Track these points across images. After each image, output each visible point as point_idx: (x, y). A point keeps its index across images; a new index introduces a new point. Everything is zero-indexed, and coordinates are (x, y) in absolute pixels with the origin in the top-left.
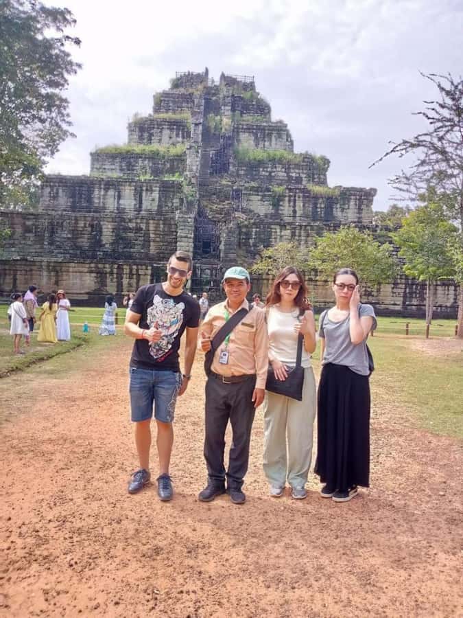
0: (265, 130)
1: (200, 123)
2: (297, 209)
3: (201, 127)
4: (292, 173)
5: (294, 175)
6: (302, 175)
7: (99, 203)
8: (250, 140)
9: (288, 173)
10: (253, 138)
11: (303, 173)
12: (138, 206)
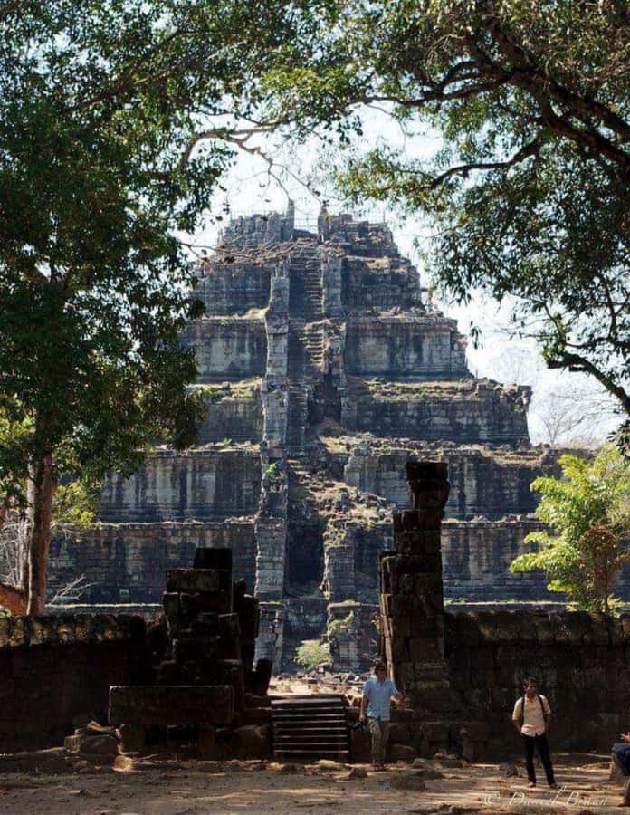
0: (408, 330)
1: (285, 334)
2: (467, 490)
3: (285, 341)
4: (460, 417)
5: (464, 421)
6: (480, 422)
7: (110, 497)
8: (380, 350)
9: (452, 419)
10: (386, 347)
11: (481, 416)
12: (178, 500)
